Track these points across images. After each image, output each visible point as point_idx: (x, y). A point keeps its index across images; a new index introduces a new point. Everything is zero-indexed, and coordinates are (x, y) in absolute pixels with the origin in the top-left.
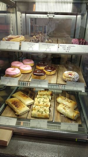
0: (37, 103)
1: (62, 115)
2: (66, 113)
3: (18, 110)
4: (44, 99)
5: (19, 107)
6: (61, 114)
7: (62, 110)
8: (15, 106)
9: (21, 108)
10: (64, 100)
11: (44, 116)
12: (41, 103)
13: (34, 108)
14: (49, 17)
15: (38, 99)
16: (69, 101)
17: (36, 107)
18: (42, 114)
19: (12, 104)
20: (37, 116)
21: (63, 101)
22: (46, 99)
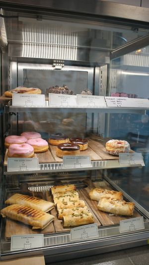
0: (63, 206)
1: (110, 215)
2: (117, 208)
3: (36, 220)
4: (69, 197)
5: (36, 215)
6: (107, 213)
7: (109, 206)
8: (28, 216)
9: (41, 216)
10: (103, 192)
11: (87, 221)
12: (70, 204)
13: (62, 213)
14: (57, 67)
15: (58, 199)
16: (112, 192)
17: (65, 210)
18: (82, 218)
19: (18, 213)
20: (75, 224)
21: (102, 194)
22: (73, 197)
